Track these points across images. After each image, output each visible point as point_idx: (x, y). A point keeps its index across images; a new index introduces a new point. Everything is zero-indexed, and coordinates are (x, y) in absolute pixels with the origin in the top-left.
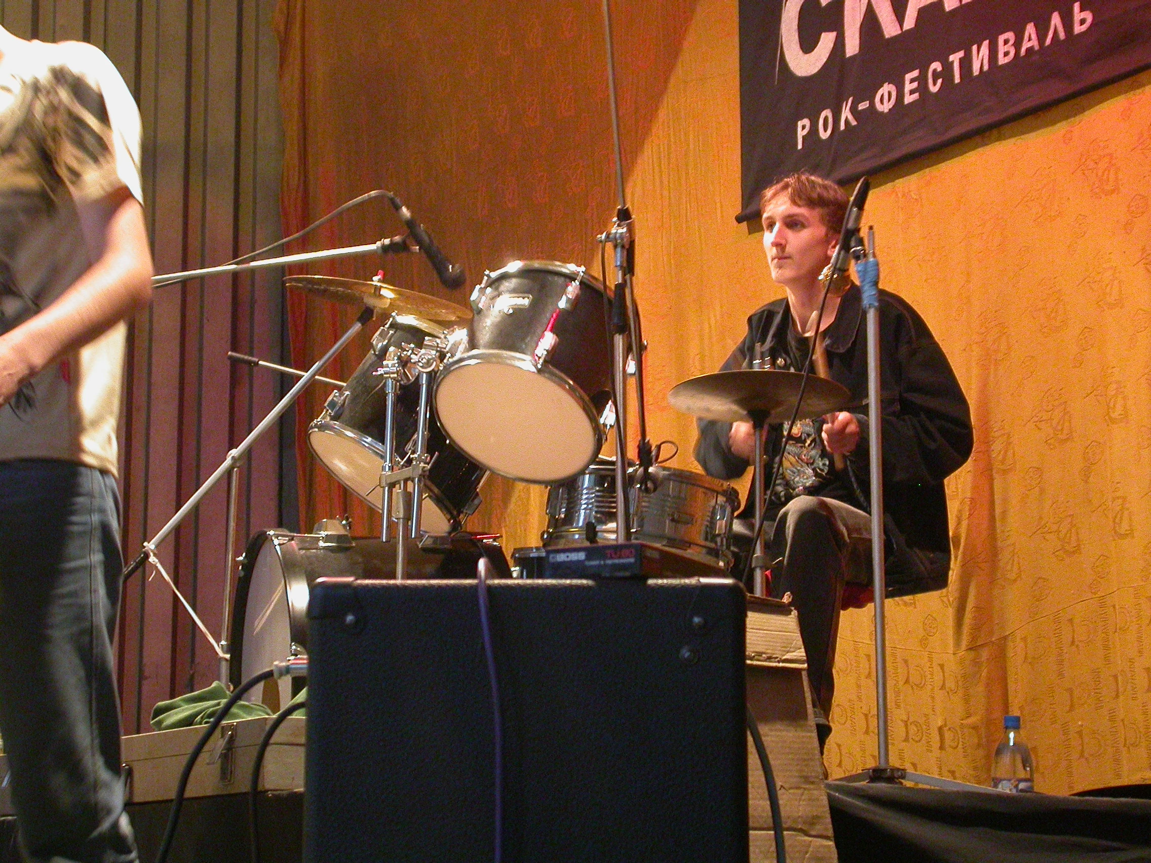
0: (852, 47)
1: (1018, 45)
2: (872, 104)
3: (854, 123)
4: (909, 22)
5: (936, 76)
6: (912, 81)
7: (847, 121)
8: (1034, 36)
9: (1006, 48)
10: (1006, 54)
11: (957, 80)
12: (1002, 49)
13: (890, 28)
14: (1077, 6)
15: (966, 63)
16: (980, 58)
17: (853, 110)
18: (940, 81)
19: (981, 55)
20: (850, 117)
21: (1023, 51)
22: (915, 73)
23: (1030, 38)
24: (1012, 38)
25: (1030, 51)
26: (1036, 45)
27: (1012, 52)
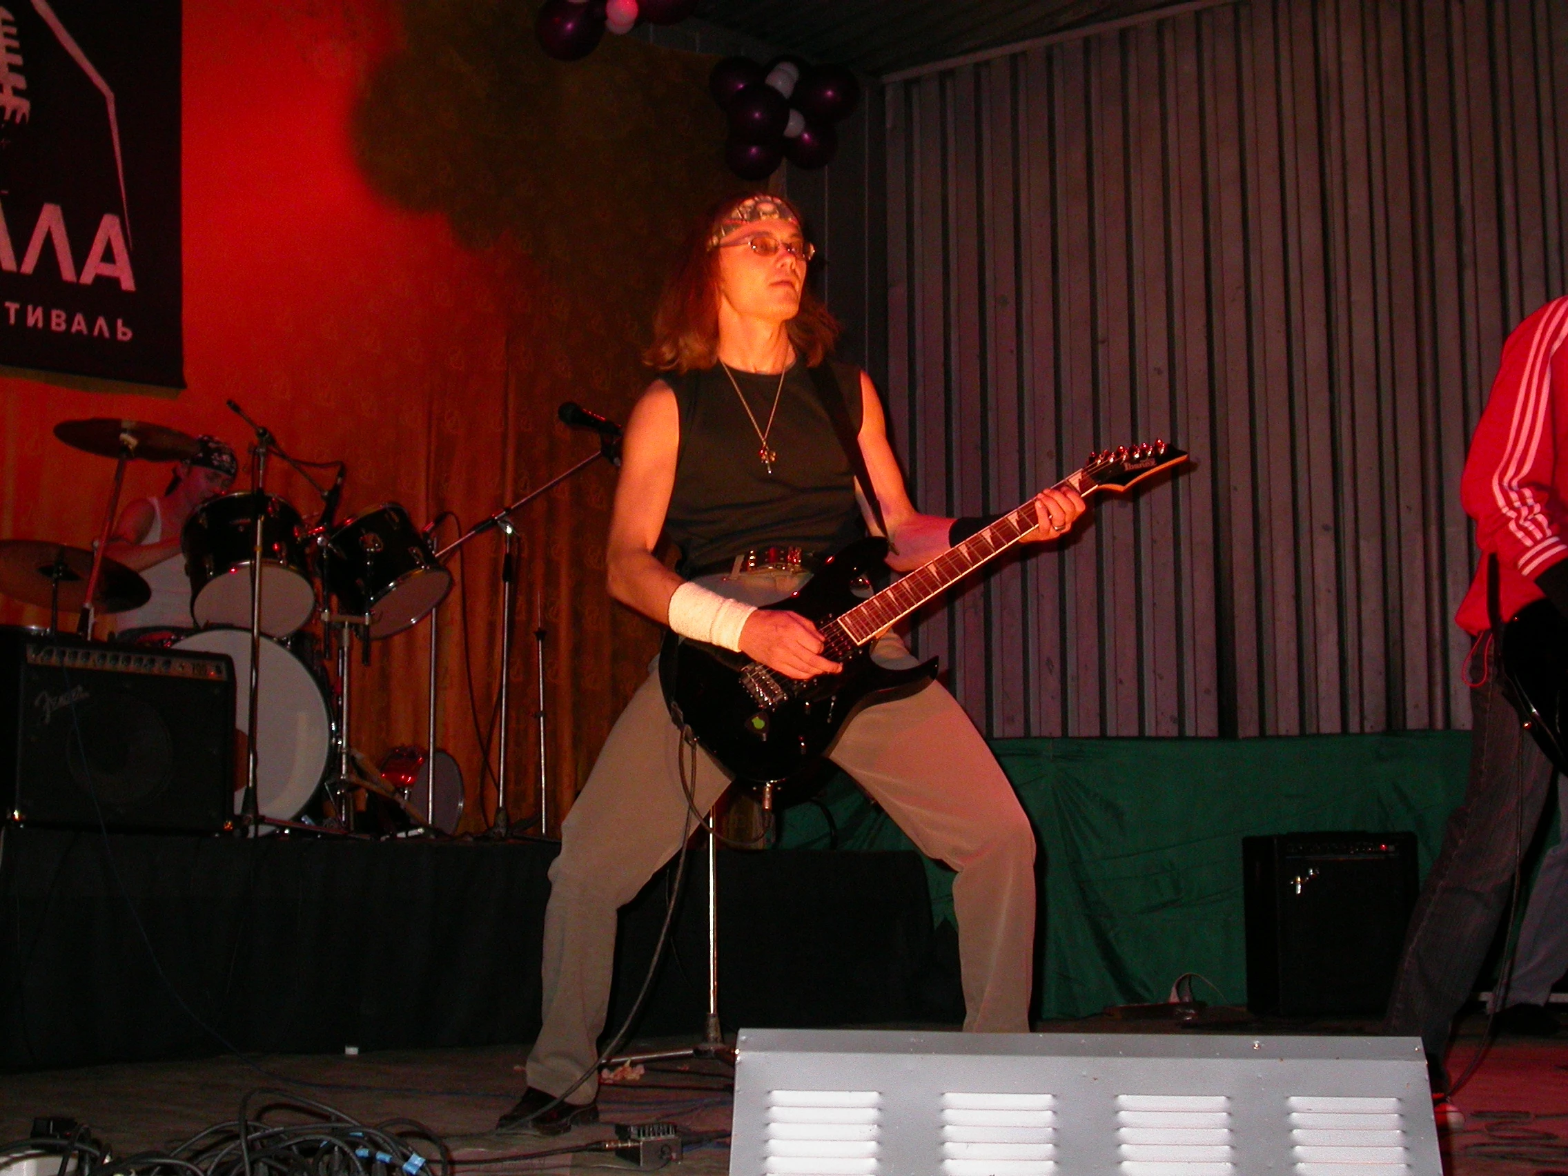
1: (69, 322)
8: (83, 324)
9: (58, 320)
10: (58, 325)
11: (12, 320)
12: (54, 320)
14: (120, 322)
15: (22, 314)
16: (34, 317)
19: (35, 317)
21: (74, 328)
23: (79, 323)
24: (64, 316)
25: (79, 332)
26: (85, 331)
27: (63, 327)
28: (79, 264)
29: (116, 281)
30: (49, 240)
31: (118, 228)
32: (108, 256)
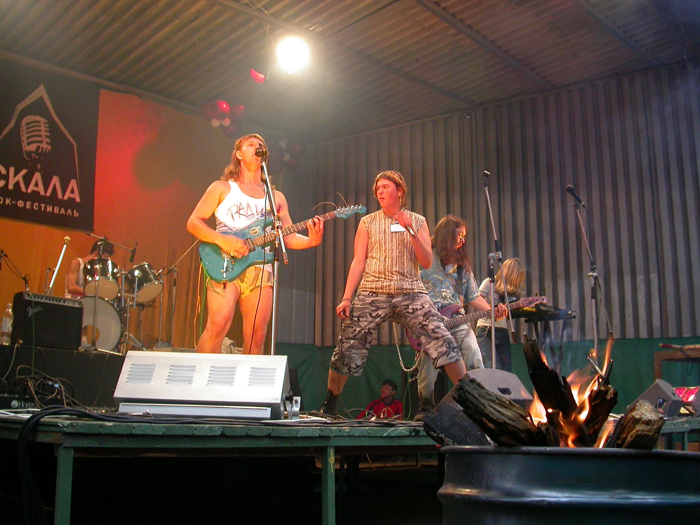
0: (11, 187)
1: (60, 210)
2: (17, 203)
3: (10, 204)
4: (30, 191)
5: (36, 206)
6: (29, 204)
7: (8, 203)
8: (64, 211)
10: (56, 211)
11: (43, 209)
13: (23, 189)
14: (75, 211)
15: (45, 208)
16: (49, 209)
17: (11, 201)
18: (37, 208)
20: (9, 203)
21: (61, 212)
22: (30, 203)
23: (63, 211)
24: (58, 209)
25: (62, 214)
26: (64, 213)
27: (58, 212)
28: (64, 195)
29: (74, 199)
30: (55, 187)
31: (75, 184)
32: (72, 192)
